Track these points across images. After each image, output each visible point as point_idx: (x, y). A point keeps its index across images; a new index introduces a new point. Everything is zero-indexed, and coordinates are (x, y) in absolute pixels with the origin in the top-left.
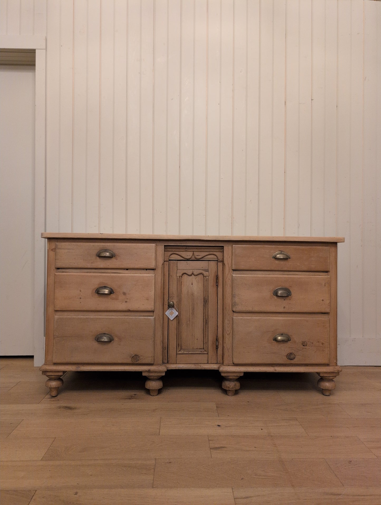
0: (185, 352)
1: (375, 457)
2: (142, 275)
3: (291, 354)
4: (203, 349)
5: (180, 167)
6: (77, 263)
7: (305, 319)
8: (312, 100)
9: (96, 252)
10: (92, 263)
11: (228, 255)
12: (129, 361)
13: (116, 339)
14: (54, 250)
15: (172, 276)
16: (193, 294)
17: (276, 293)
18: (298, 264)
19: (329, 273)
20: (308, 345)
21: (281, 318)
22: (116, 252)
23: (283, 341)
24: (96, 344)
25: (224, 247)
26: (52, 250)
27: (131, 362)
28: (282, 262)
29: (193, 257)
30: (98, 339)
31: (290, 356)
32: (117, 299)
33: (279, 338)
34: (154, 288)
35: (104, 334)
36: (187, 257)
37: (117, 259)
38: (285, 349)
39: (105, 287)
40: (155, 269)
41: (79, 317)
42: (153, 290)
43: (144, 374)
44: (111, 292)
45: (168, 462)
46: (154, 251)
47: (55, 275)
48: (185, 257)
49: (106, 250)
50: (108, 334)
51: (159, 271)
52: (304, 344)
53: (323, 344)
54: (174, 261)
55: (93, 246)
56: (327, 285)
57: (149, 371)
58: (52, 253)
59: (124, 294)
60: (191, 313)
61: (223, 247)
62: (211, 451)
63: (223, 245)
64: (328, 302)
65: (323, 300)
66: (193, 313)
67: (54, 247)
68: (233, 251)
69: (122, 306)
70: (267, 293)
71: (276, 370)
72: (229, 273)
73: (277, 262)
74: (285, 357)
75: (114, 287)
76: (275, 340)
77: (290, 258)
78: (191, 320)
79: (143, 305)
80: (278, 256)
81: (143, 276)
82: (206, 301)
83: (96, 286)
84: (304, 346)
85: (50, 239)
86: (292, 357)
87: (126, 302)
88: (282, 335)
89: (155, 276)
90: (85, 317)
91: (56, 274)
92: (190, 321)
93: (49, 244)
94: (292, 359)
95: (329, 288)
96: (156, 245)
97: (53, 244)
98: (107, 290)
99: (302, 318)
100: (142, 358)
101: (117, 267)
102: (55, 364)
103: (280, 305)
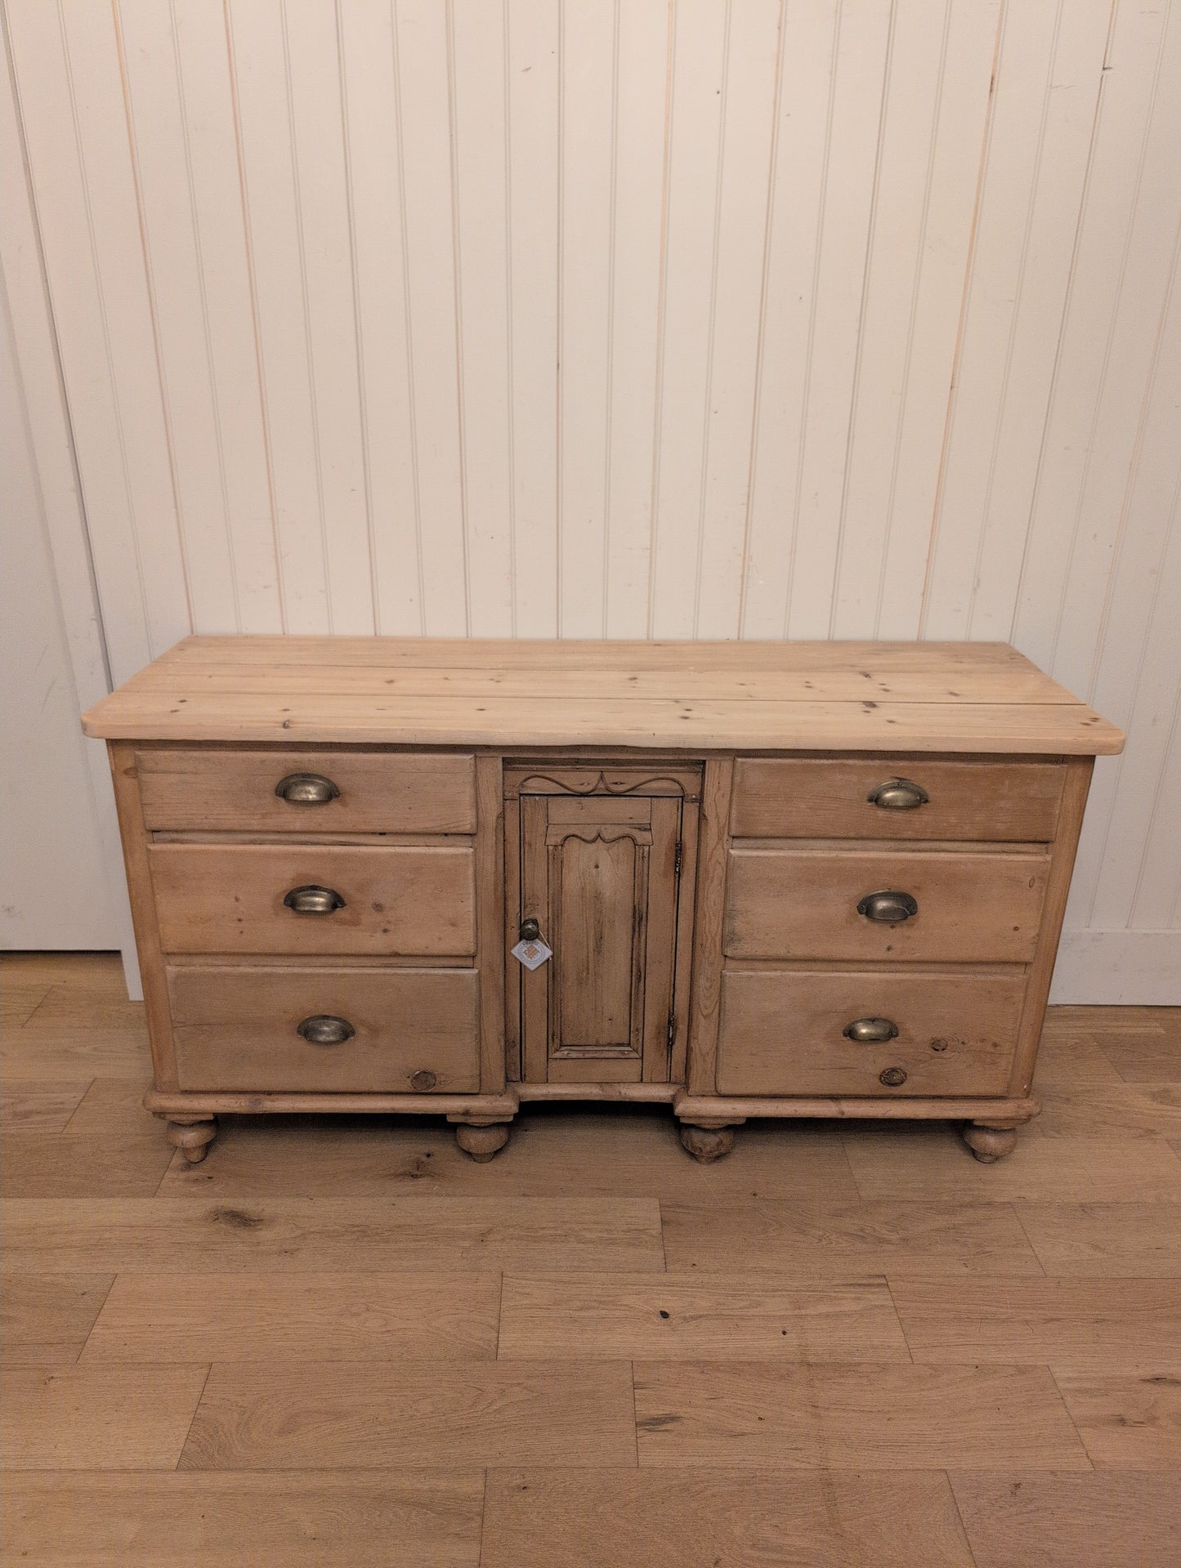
0: (574, 1055)
1: (1088, 1468)
2: (432, 850)
3: (894, 1070)
4: (629, 1045)
5: (558, 365)
6: (215, 817)
7: (951, 977)
8: (1104, 69)
9: (274, 781)
10: (264, 816)
11: (719, 789)
12: (407, 1085)
13: (362, 1031)
14: (134, 771)
15: (530, 845)
16: (598, 897)
17: (866, 907)
18: (953, 820)
19: (1050, 845)
20: (949, 1048)
21: (876, 975)
22: (340, 781)
23: (873, 1040)
24: (301, 1044)
25: (707, 763)
26: (126, 772)
27: (411, 1090)
28: (898, 816)
29: (601, 786)
30: (307, 1030)
31: (891, 1077)
32: (355, 923)
33: (864, 1031)
34: (471, 890)
35: (326, 1017)
36: (582, 787)
37: (345, 805)
38: (880, 1059)
39: (314, 889)
40: (475, 834)
41: (241, 969)
42: (472, 896)
43: (450, 1119)
44: (337, 902)
45: (518, 1487)
46: (470, 779)
47: (149, 850)
48: (572, 787)
49: (306, 777)
50: (335, 1019)
51: (489, 838)
52: (937, 1046)
53: (995, 1045)
54: (537, 798)
55: (262, 762)
56: (1037, 884)
57: (466, 1113)
58: (127, 782)
59: (378, 907)
60: (591, 950)
61: (704, 762)
62: (640, 1433)
63: (704, 759)
64: (1033, 933)
65: (1016, 929)
66: (598, 949)
67: (130, 764)
68: (737, 779)
69: (377, 943)
70: (839, 904)
71: (843, 1113)
72: (718, 843)
73: (881, 813)
74: (877, 1080)
75: (343, 885)
76: (851, 1033)
77: (926, 801)
78: (591, 965)
79: (440, 939)
80: (889, 795)
81: (436, 855)
82: (639, 919)
83: (286, 886)
84: (937, 1050)
85: (113, 744)
86: (896, 1077)
87: (385, 931)
88: (872, 1021)
89: (475, 853)
90: (259, 970)
91: (152, 847)
92: (588, 969)
93: (114, 755)
94: (893, 1085)
95: (1043, 894)
96: (476, 757)
97: (128, 758)
98: (321, 900)
99: (943, 977)
100: (443, 1078)
101: (349, 827)
102: (186, 1092)
103: (879, 940)
